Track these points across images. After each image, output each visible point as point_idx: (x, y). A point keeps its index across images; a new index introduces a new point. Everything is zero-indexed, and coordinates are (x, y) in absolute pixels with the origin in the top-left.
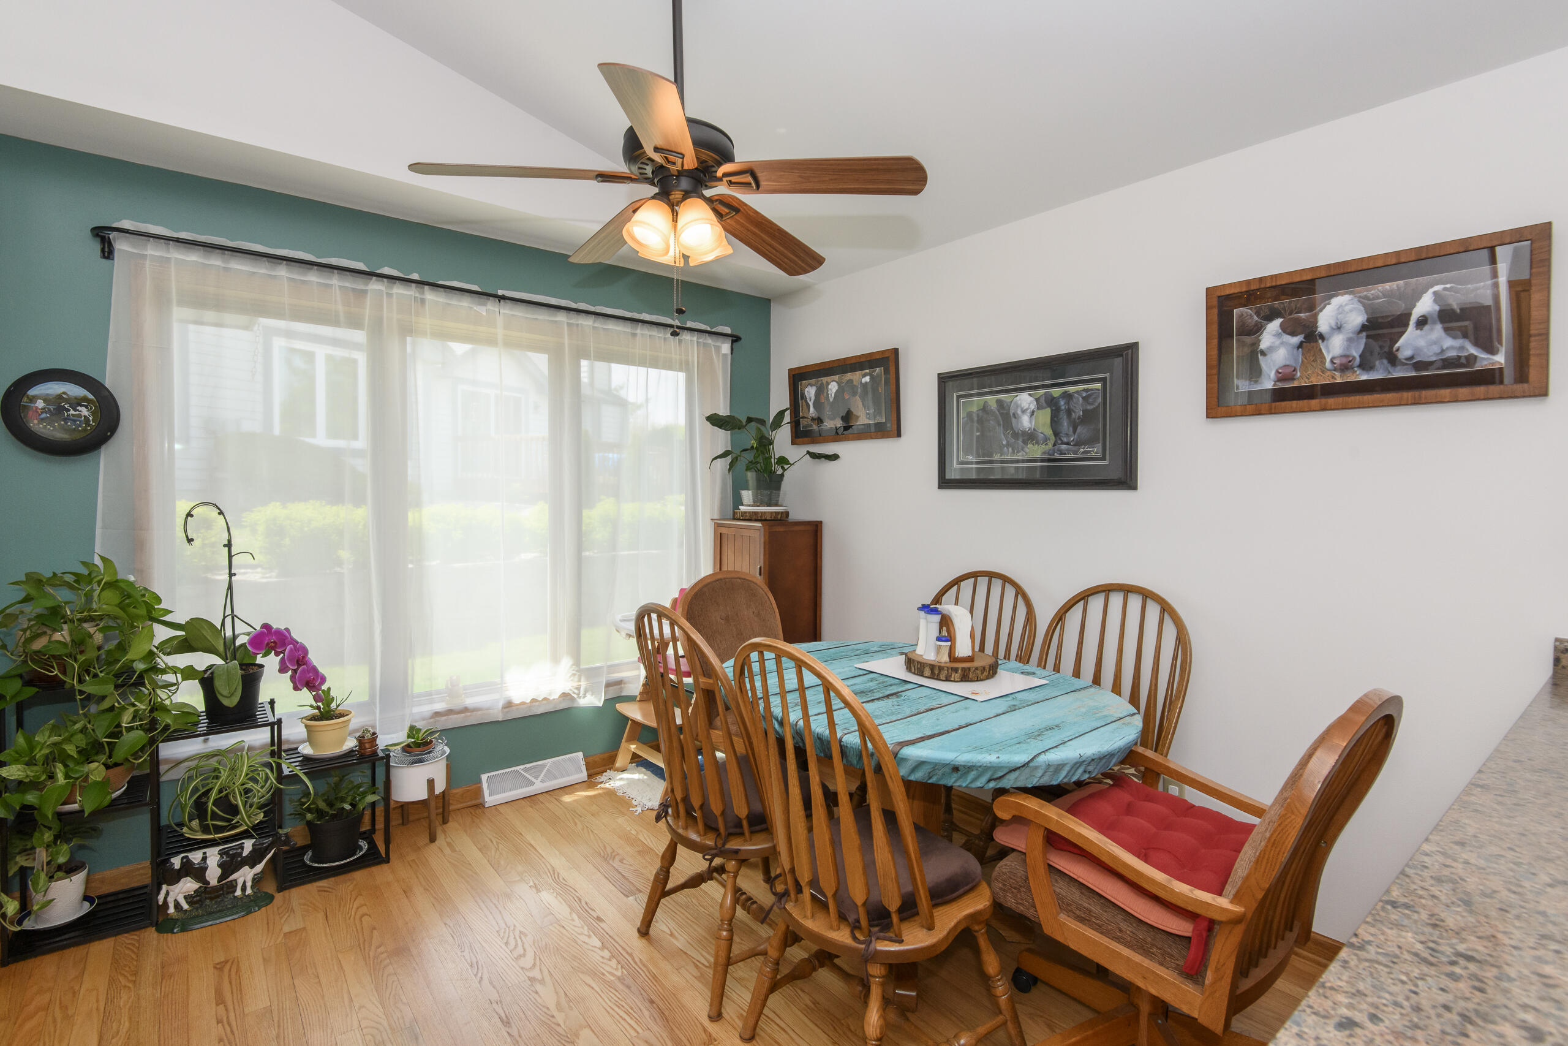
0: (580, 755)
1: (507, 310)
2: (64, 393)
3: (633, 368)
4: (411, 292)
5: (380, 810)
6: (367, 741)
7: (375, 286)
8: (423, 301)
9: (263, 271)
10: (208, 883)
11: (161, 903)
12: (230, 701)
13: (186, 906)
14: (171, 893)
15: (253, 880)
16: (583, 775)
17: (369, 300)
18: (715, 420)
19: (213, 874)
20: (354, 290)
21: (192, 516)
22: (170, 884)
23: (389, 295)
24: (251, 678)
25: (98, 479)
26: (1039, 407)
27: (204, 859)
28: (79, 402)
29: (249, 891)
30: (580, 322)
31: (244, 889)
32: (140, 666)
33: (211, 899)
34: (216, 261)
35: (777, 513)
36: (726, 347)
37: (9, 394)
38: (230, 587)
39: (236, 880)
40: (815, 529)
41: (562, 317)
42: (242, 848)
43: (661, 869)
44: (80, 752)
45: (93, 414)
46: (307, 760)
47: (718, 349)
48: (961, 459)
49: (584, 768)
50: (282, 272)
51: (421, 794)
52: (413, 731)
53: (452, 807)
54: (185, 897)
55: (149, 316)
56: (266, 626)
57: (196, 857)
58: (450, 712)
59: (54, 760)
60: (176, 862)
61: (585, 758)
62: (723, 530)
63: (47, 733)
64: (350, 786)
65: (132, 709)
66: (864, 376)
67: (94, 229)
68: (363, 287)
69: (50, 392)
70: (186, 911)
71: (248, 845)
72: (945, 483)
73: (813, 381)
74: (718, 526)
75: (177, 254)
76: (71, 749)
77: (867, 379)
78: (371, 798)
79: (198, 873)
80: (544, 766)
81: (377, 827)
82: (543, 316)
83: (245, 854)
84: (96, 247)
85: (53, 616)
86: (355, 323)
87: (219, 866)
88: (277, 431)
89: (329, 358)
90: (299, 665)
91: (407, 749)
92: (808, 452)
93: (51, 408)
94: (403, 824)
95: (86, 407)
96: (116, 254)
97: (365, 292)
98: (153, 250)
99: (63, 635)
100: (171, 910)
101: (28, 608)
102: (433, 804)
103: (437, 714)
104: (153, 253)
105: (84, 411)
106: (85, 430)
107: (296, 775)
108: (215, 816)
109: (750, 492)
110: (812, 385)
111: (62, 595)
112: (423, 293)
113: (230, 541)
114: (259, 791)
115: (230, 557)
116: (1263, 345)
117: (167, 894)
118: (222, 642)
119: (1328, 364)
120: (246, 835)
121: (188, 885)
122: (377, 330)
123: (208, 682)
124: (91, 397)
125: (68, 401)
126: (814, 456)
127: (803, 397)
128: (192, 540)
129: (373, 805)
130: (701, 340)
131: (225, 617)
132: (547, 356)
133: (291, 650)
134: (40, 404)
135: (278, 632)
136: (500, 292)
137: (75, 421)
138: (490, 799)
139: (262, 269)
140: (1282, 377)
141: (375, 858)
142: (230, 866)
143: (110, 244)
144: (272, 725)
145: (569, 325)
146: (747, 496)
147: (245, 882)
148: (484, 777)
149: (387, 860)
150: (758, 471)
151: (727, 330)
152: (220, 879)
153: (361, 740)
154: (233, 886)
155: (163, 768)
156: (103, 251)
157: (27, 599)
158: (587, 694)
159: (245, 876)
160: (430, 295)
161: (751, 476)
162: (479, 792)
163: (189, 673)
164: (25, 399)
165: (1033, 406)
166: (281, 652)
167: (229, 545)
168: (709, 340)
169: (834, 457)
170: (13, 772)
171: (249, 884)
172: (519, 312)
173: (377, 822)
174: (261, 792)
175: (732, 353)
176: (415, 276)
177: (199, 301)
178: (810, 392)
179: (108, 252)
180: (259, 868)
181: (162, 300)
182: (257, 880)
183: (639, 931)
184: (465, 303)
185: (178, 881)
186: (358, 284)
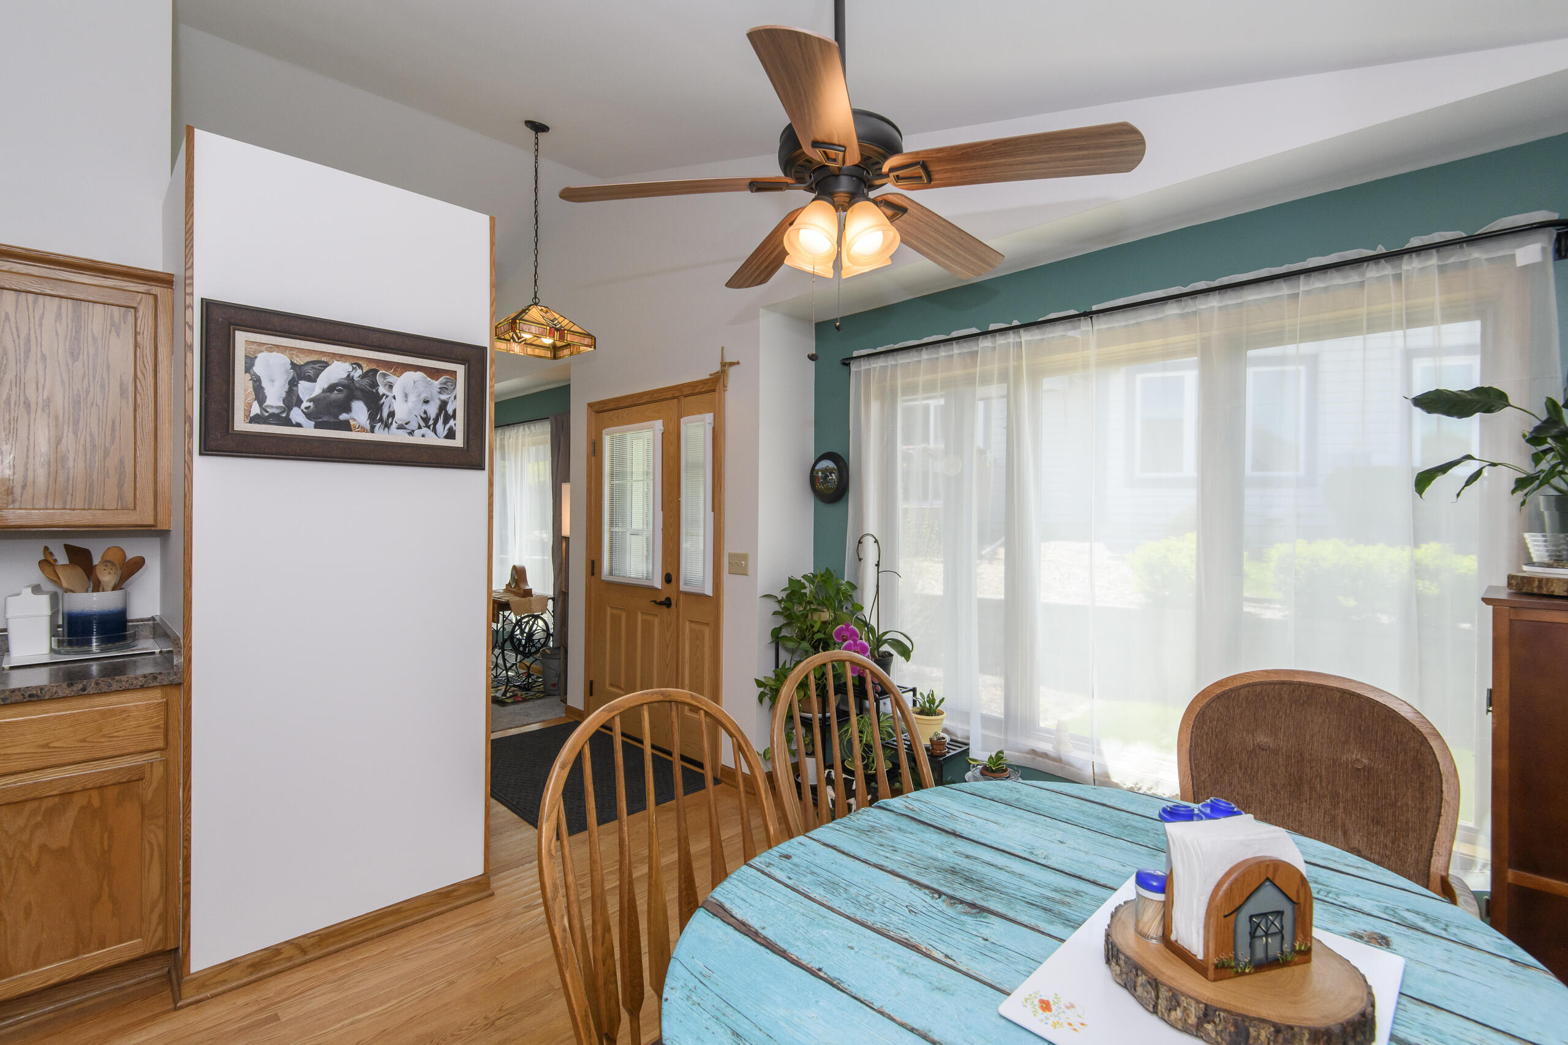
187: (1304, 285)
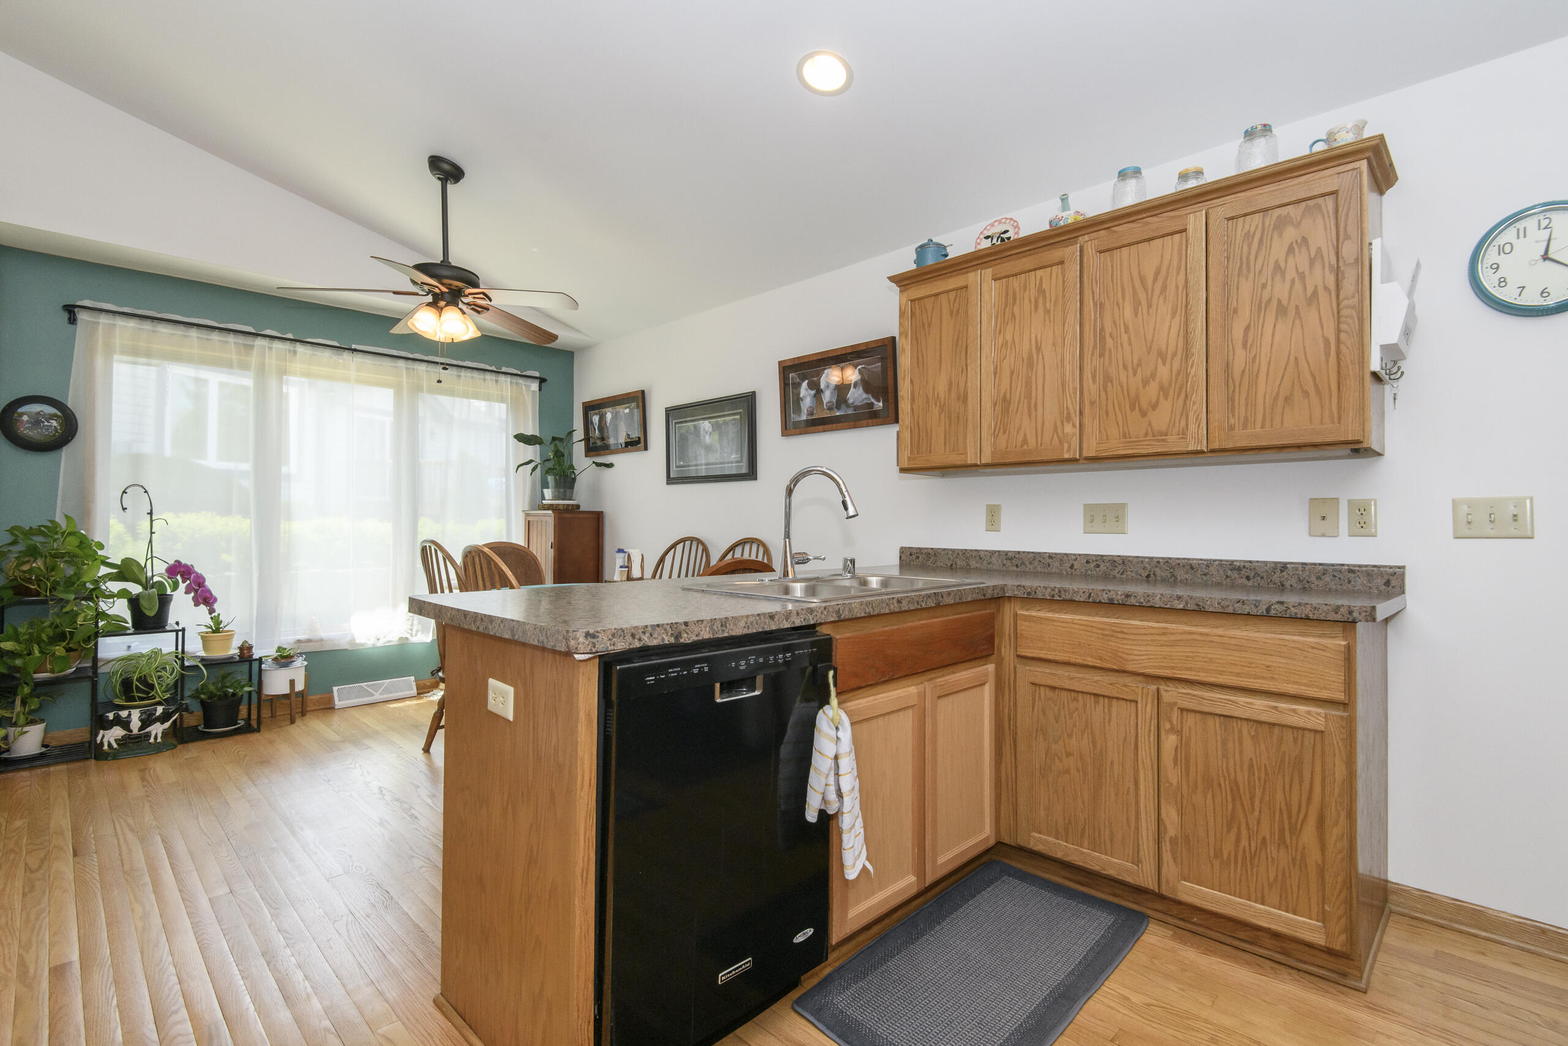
0: (412, 678)
1: (358, 358)
2: (42, 411)
3: (457, 400)
4: (287, 346)
5: (254, 697)
6: (246, 650)
7: (260, 342)
8: (295, 352)
9: (180, 333)
10: (131, 731)
11: (98, 742)
12: (151, 613)
13: (115, 746)
14: (106, 736)
15: (163, 733)
16: (414, 692)
17: (255, 352)
18: (521, 438)
19: (135, 724)
20: (245, 345)
21: (126, 493)
22: (105, 729)
23: (270, 348)
24: (164, 601)
25: (60, 465)
26: (714, 430)
27: (130, 715)
28: (52, 417)
29: (159, 740)
30: (415, 367)
31: (156, 738)
32: (90, 586)
33: (133, 743)
34: (147, 326)
35: (568, 505)
36: (535, 386)
37: (5, 410)
38: (151, 541)
39: (150, 732)
40: (598, 518)
41: (401, 363)
42: (156, 710)
43: (438, 710)
44: (49, 638)
45: (60, 425)
46: (203, 660)
47: (528, 387)
48: (677, 464)
49: (415, 688)
50: (194, 333)
51: (286, 690)
52: (279, 649)
53: (308, 709)
54: (116, 740)
55: (99, 362)
56: (178, 562)
57: (124, 714)
58: (309, 641)
59: (32, 642)
60: (111, 716)
61: (416, 681)
62: (530, 518)
63: (26, 626)
64: (233, 681)
65: (83, 615)
66: (626, 408)
67: (65, 306)
68: (252, 343)
69: (32, 410)
70: (116, 749)
71: (160, 710)
72: (670, 480)
73: (597, 411)
74: (527, 515)
75: (120, 322)
76: (44, 637)
77: (627, 411)
78: (247, 689)
79: (125, 724)
80: (383, 684)
81: (252, 717)
82: (387, 363)
83: (157, 714)
84: (66, 315)
85: (33, 552)
86: (244, 366)
87: (141, 720)
88: (168, 452)
89: (222, 385)
90: (200, 587)
91: (275, 659)
92: (594, 462)
93: (33, 421)
94: (272, 717)
95: (56, 420)
96: (79, 322)
97: (252, 346)
98: (104, 320)
99: (39, 563)
100: (106, 747)
101: (14, 548)
102: (293, 696)
103: (299, 641)
104: (104, 321)
105: (54, 423)
106: (54, 435)
107: (197, 666)
108: (138, 690)
109: (550, 490)
110: (596, 414)
111: (38, 539)
112: (295, 347)
113: (151, 510)
114: (168, 678)
115: (152, 521)
116: (801, 396)
117: (103, 736)
118: (145, 576)
119: (825, 407)
120: (159, 703)
121: (118, 732)
122: (261, 372)
123: (134, 603)
124: (59, 414)
125: (44, 416)
126: (599, 465)
127: (592, 423)
128: (126, 509)
129: (250, 693)
130: (514, 381)
131: (147, 560)
132: (392, 390)
133: (194, 577)
134: (25, 418)
135: (186, 566)
136: (354, 346)
137: (48, 429)
138: (338, 703)
139: (179, 331)
140: (811, 413)
141: (248, 729)
142: (146, 722)
143: (74, 314)
144: (177, 631)
145: (407, 368)
146: (548, 493)
147: (156, 734)
148: (335, 689)
149: (258, 730)
150: (555, 475)
151: (537, 374)
152: (140, 729)
153: (241, 649)
154: (148, 735)
155: (100, 664)
156: (69, 319)
157: (14, 543)
158: (418, 634)
159: (157, 730)
160: (300, 348)
161: (550, 479)
162: (331, 699)
163: (123, 593)
164: (16, 415)
165: (710, 430)
166: (188, 579)
167: (151, 513)
168: (521, 381)
169: (610, 466)
170: (8, 646)
171: (159, 735)
172: (369, 360)
173: (252, 714)
174: (170, 679)
175: (540, 390)
176: (290, 336)
177: (133, 352)
178: (596, 419)
179: (72, 320)
180: (167, 725)
181: (109, 352)
182: (165, 734)
183: (423, 749)
184: (327, 354)
185: (111, 728)
186: (249, 340)
187: (463, 373)
